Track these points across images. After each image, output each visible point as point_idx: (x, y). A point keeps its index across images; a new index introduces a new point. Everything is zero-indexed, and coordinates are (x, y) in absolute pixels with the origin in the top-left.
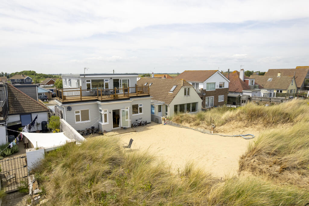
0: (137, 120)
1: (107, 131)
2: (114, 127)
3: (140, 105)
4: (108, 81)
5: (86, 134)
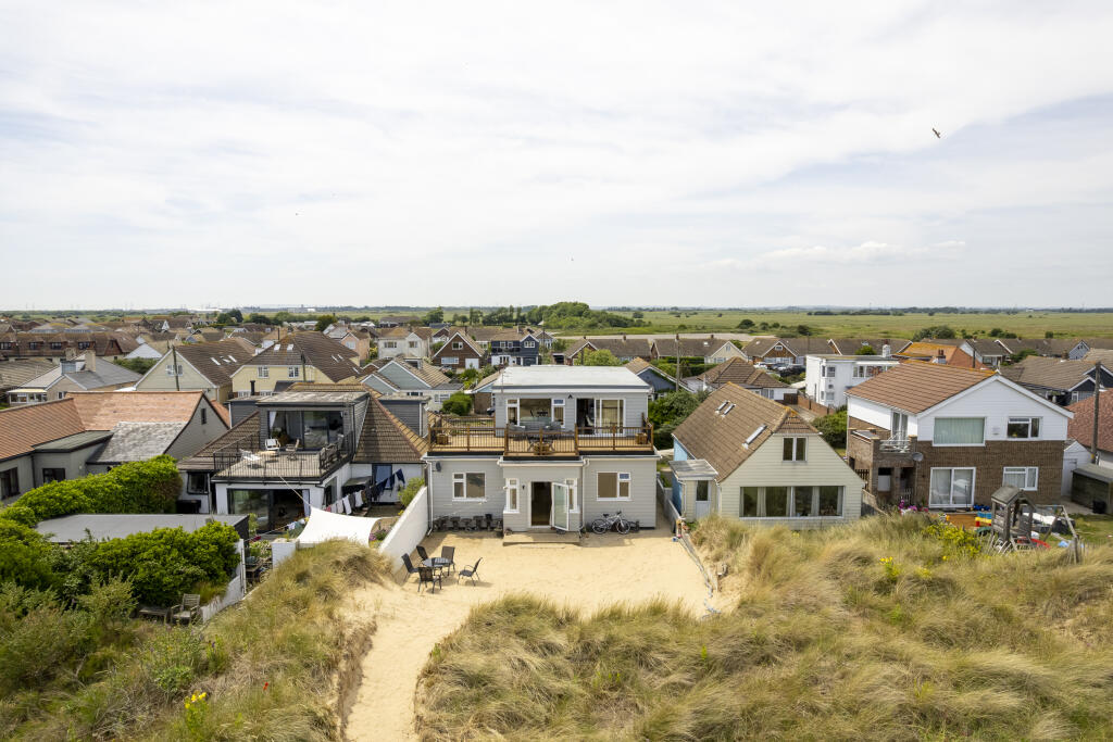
0: (606, 515)
1: (513, 530)
2: (533, 523)
3: (622, 476)
4: (561, 402)
5: (473, 529)
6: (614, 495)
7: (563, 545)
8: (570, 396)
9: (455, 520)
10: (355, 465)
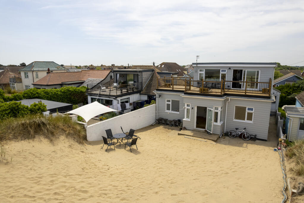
0: (237, 129)
1: (187, 128)
2: (197, 127)
3: (249, 109)
4: (225, 71)
5: (172, 125)
6: (244, 119)
7: (206, 140)
8: (230, 68)
9: (166, 120)
10: (141, 95)
